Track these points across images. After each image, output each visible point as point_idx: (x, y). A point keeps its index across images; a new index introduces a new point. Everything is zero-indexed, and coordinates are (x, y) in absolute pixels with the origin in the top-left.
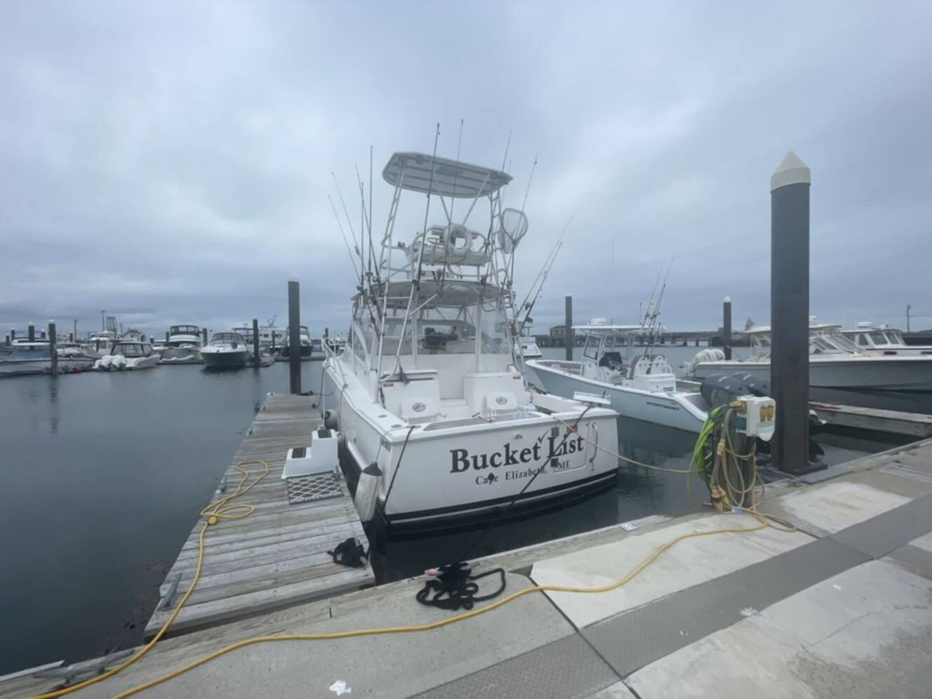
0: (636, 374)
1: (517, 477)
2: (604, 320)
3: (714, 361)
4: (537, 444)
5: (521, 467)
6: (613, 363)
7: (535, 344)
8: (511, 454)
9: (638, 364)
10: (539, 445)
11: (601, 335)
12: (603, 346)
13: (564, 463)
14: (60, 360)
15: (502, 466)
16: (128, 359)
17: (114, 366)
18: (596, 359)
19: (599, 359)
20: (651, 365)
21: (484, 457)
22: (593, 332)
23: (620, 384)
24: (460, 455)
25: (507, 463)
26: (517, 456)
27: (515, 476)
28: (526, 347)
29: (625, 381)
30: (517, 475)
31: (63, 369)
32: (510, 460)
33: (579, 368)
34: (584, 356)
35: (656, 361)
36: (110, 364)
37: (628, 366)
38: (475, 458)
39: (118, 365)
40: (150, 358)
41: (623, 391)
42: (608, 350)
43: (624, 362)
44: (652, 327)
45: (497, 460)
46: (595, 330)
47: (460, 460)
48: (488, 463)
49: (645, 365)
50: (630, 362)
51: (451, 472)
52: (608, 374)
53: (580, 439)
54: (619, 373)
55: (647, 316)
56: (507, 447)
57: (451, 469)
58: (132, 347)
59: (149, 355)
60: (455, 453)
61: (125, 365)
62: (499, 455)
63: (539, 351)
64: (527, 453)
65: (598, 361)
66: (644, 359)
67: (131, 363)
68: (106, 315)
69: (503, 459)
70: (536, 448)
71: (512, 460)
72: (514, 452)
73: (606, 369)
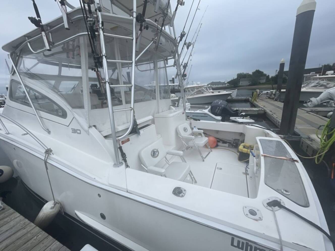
3: (175, 98)
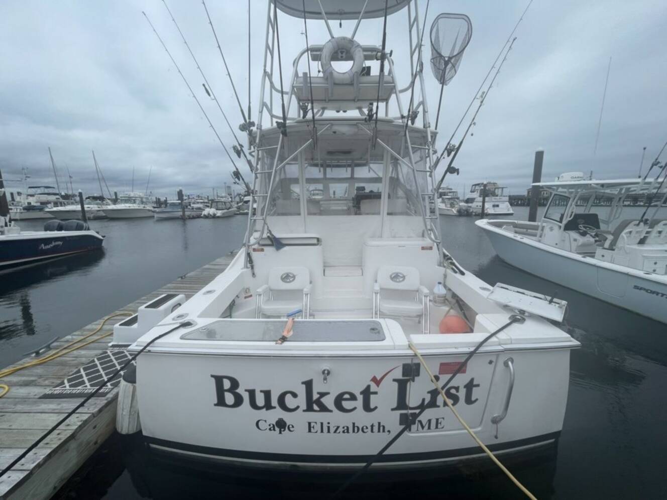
0: (620, 243)
1: (329, 431)
2: (580, 174)
4: (369, 387)
5: (336, 418)
6: (584, 227)
7: (508, 203)
8: (315, 396)
9: (627, 230)
10: (373, 388)
11: (571, 193)
12: (573, 205)
13: (430, 421)
14: (187, 211)
15: (299, 411)
16: (218, 211)
17: (211, 215)
18: (561, 222)
19: (565, 222)
20: (648, 233)
21: (267, 394)
22: (560, 189)
23: (592, 255)
24: (227, 384)
25: (309, 409)
26: (328, 401)
27: (325, 429)
28: (498, 206)
29: (599, 251)
30: (329, 428)
31: (188, 216)
32: (314, 403)
33: (537, 230)
34: (545, 217)
35: (659, 227)
36: (209, 214)
37: (609, 233)
38: (252, 393)
39: (212, 215)
40: (230, 210)
41: (594, 266)
42: (581, 211)
43: (603, 227)
44: (660, 180)
45: (290, 401)
46: (563, 186)
47: (227, 391)
48: (274, 402)
49: (637, 232)
50: (612, 227)
51: (215, 405)
52: (575, 240)
53: (470, 386)
54: (592, 240)
55: (656, 163)
56: (309, 385)
57: (216, 402)
58: (221, 203)
59: (230, 208)
60: (219, 380)
61: (216, 214)
62: (295, 395)
63: (511, 209)
64: (346, 399)
65: (563, 225)
66: (638, 225)
67: (219, 213)
68: (227, 185)
69: (302, 401)
70: (367, 393)
71: (319, 406)
72: (322, 395)
73: (574, 235)
